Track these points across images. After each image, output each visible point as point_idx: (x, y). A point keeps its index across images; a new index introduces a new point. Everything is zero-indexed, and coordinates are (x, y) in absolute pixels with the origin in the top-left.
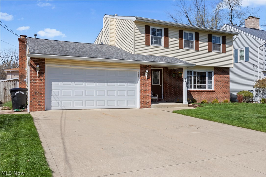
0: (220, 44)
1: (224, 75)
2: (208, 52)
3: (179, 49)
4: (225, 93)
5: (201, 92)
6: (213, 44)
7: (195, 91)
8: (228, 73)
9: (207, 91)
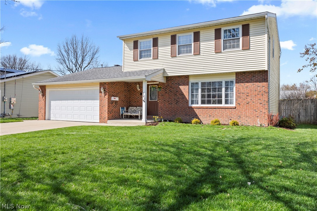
0: (239, 38)
1: (254, 83)
2: (215, 53)
3: (171, 58)
4: (257, 111)
5: (211, 109)
6: (223, 40)
7: (201, 108)
8: (266, 80)
9: (221, 108)
